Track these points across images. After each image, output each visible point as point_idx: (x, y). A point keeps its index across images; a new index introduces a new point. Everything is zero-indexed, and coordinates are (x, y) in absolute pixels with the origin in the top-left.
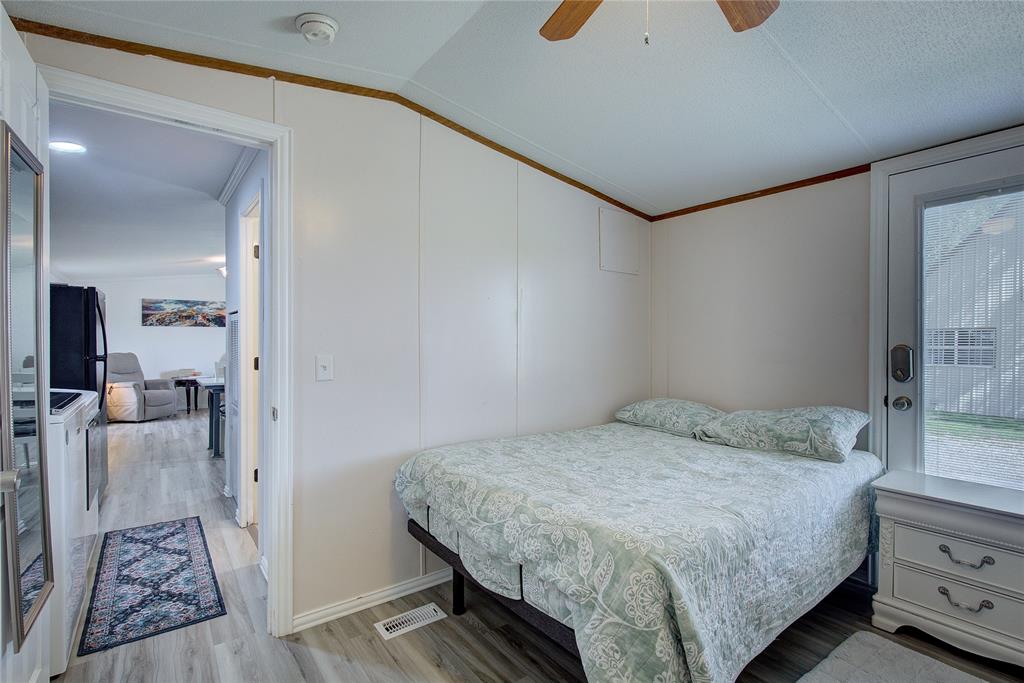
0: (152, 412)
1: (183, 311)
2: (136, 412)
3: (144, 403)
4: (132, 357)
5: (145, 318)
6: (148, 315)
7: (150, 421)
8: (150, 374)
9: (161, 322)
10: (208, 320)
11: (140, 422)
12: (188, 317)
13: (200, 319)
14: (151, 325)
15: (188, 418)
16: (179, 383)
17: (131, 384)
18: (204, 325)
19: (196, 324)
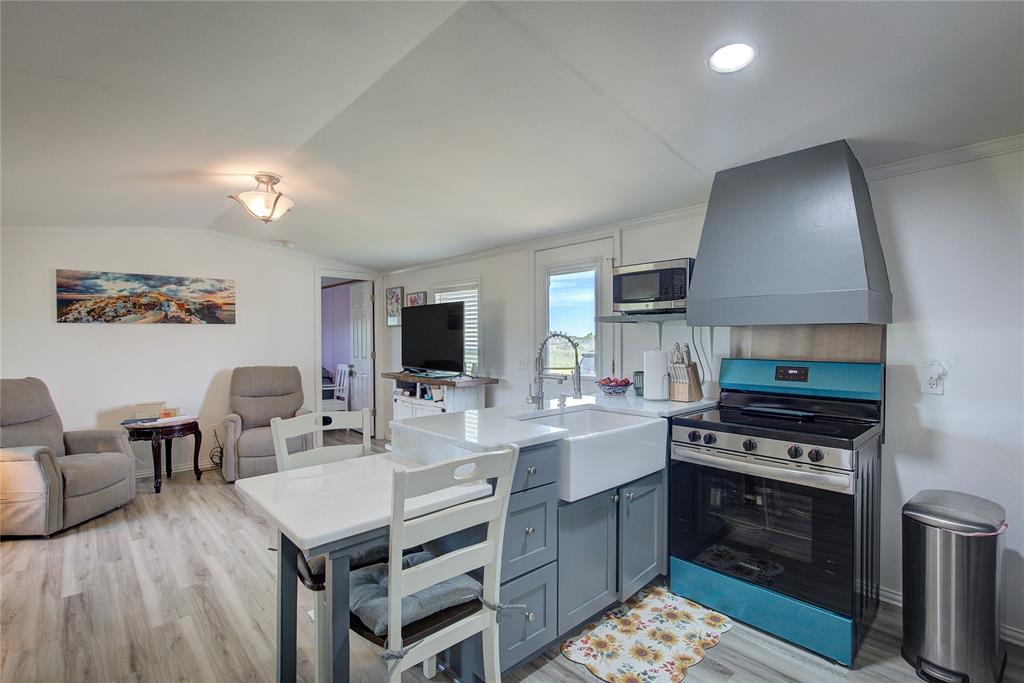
0: (80, 508)
1: (140, 295)
2: (43, 510)
3: (62, 489)
4: (34, 386)
5: (64, 309)
6: (70, 302)
7: (77, 527)
8: (76, 418)
9: (97, 315)
10: (188, 311)
11: (52, 536)
12: (151, 306)
13: (173, 309)
14: (76, 320)
15: (158, 508)
16: (137, 434)
17: (31, 451)
18: (182, 321)
19: (166, 319)
